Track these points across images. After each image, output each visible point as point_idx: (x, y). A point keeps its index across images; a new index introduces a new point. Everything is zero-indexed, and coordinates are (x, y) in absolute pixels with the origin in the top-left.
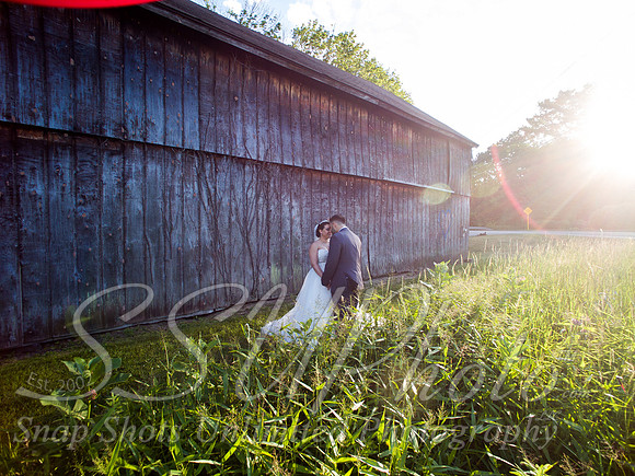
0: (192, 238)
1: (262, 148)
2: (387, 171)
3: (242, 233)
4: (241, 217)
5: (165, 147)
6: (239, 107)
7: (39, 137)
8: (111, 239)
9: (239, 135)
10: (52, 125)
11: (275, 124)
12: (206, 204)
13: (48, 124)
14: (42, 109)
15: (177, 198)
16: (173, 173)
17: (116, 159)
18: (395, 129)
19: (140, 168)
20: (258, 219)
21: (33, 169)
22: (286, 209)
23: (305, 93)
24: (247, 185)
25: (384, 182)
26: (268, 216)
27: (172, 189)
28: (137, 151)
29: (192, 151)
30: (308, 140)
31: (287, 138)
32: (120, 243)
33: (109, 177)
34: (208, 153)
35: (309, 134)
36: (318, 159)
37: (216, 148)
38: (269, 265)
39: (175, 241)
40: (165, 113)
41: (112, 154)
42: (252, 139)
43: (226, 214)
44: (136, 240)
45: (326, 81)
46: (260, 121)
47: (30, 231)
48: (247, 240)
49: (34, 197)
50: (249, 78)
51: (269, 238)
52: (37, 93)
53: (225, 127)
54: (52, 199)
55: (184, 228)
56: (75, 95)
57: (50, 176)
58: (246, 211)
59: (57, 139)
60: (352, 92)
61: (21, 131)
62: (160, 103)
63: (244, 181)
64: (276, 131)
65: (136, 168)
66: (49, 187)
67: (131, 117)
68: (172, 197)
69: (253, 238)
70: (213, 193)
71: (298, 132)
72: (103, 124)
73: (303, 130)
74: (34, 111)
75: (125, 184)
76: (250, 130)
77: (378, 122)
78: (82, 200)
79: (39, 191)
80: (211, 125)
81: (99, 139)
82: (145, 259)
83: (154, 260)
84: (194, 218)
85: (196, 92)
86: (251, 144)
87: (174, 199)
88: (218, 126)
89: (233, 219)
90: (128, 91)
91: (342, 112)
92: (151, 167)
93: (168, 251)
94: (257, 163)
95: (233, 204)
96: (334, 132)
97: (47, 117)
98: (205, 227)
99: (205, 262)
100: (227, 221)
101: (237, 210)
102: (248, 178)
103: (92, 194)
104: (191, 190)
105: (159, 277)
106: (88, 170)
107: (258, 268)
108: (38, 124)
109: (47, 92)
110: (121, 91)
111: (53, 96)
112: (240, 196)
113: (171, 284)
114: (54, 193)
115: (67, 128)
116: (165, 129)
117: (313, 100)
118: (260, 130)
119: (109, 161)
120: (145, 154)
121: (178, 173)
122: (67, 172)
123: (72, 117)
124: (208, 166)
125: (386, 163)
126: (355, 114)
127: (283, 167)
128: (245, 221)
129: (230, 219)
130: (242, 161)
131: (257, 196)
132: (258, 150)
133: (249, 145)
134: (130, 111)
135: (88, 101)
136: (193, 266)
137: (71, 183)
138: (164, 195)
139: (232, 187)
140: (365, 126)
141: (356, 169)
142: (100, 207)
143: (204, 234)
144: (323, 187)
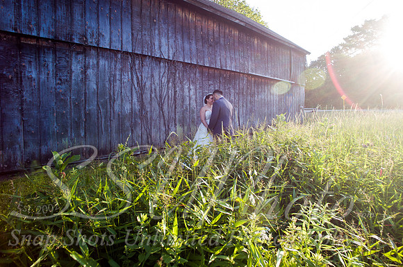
0: (127, 107)
1: (171, 52)
2: (250, 68)
3: (159, 105)
4: (158, 94)
5: (110, 50)
6: (157, 26)
7: (33, 43)
8: (77, 106)
9: (157, 43)
10: (42, 35)
11: (179, 37)
12: (136, 86)
13: (39, 35)
14: (35, 25)
15: (118, 82)
16: (115, 66)
17: (80, 57)
18: (256, 42)
19: (95, 62)
20: (168, 96)
21: (30, 62)
22: (186, 90)
23: (198, 18)
24: (162, 75)
25: (248, 75)
26: (175, 94)
27: (115, 76)
28: (93, 52)
29: (127, 53)
30: (200, 48)
31: (187, 46)
32: (83, 108)
33: (76, 67)
34: (137, 54)
35: (201, 44)
36: (206, 59)
37: (142, 51)
38: (176, 125)
39: (117, 108)
40: (110, 29)
41: (78, 53)
42: (165, 46)
43: (149, 92)
44: (92, 107)
45: (211, 11)
46: (170, 35)
47: (28, 100)
48: (161, 109)
49: (31, 79)
50: (163, 8)
51: (175, 108)
52: (33, 15)
53: (148, 39)
54: (41, 80)
55: (122, 100)
56: (56, 17)
57: (41, 66)
58: (161, 91)
59: (45, 44)
60: (228, 18)
61: (23, 39)
62: (108, 22)
63: (160, 72)
64: (180, 42)
65: (93, 62)
66: (39, 73)
67: (89, 31)
68: (115, 81)
69: (165, 107)
70: (140, 79)
71: (194, 42)
72: (72, 35)
73: (197, 42)
74: (31, 26)
75: (85, 72)
76: (164, 41)
77: (245, 37)
78: (59, 82)
79: (34, 75)
80: (139, 37)
81: (70, 44)
82: (98, 119)
83: (103, 119)
84: (129, 94)
85: (130, 16)
86: (164, 49)
87: (116, 82)
88: (144, 38)
89: (153, 95)
90: (88, 15)
91: (222, 31)
92: (102, 62)
93: (112, 114)
94: (168, 61)
95: (153, 86)
96: (217, 43)
97: (39, 30)
98: (135, 100)
99: (136, 122)
100: (149, 97)
101: (155, 90)
102: (162, 70)
103: (65, 78)
104: (126, 77)
105: (106, 130)
106: (63, 63)
107: (168, 126)
108: (33, 34)
109: (38, 15)
110: (83, 15)
111: (42, 17)
112: (157, 81)
113: (114, 135)
114: (43, 77)
115: (51, 37)
116: (111, 38)
117: (203, 23)
118: (170, 40)
119: (76, 58)
120: (98, 54)
121: (119, 66)
122: (51, 64)
123: (54, 30)
124: (137, 62)
125: (250, 63)
126: (230, 32)
127: (185, 64)
128: (160, 97)
129: (151, 95)
130: (159, 60)
131: (168, 82)
132: (169, 53)
133: (163, 49)
134: (89, 28)
135: (63, 21)
136: (128, 124)
137: (53, 71)
138: (109, 80)
139: (152, 76)
140: (236, 40)
141: (231, 66)
142: (70, 86)
143: (135, 104)
144: (210, 77)
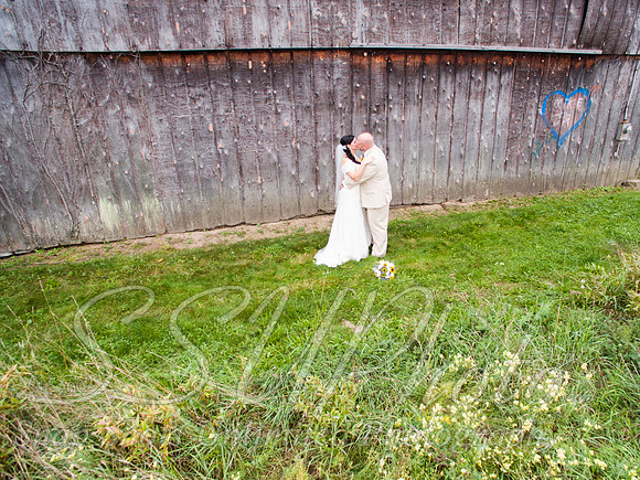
25: (354, 50)
36: (166, 33)
141: (269, 37)
144: (191, 78)
